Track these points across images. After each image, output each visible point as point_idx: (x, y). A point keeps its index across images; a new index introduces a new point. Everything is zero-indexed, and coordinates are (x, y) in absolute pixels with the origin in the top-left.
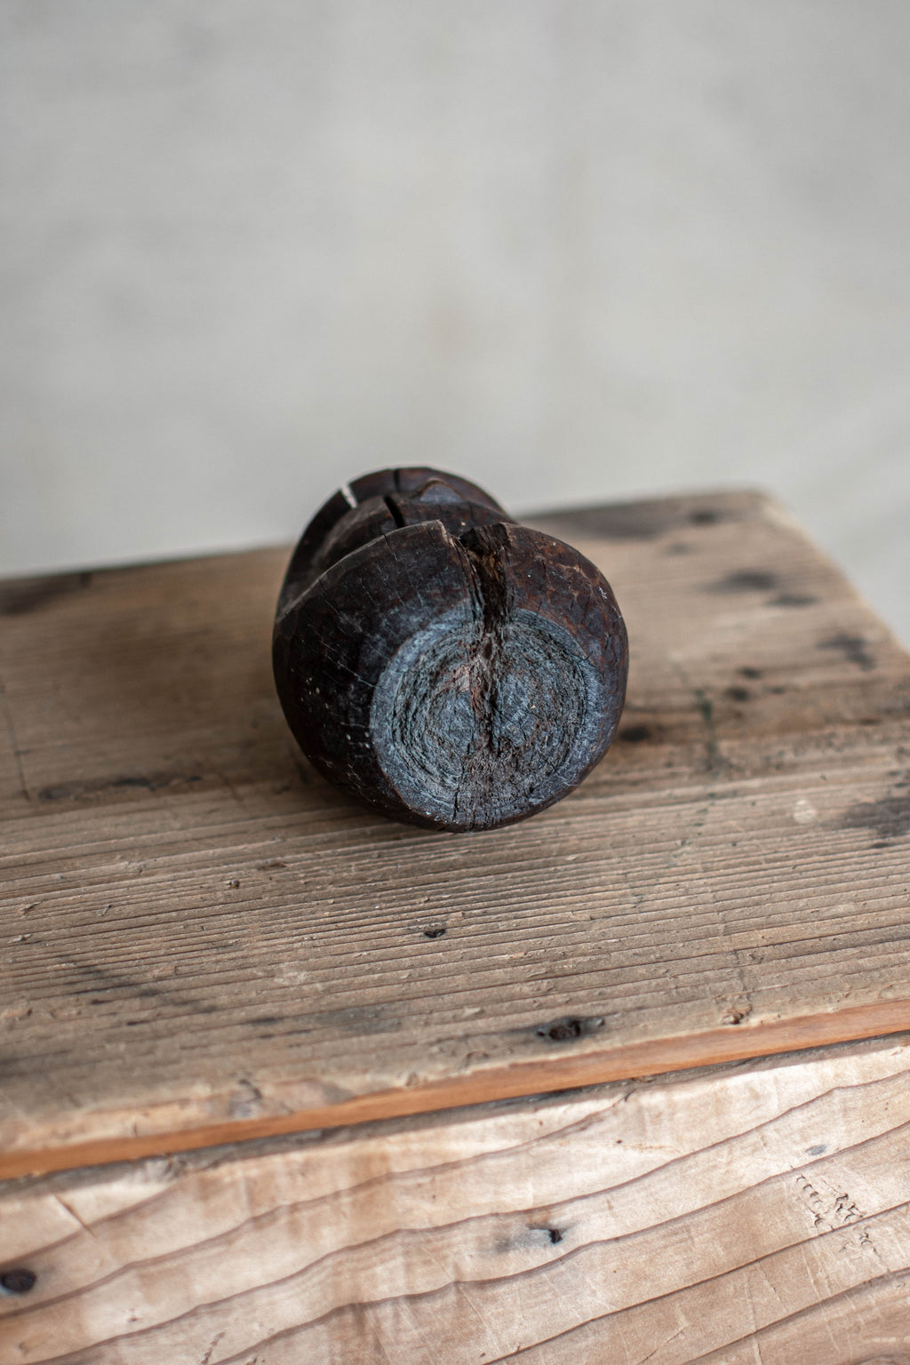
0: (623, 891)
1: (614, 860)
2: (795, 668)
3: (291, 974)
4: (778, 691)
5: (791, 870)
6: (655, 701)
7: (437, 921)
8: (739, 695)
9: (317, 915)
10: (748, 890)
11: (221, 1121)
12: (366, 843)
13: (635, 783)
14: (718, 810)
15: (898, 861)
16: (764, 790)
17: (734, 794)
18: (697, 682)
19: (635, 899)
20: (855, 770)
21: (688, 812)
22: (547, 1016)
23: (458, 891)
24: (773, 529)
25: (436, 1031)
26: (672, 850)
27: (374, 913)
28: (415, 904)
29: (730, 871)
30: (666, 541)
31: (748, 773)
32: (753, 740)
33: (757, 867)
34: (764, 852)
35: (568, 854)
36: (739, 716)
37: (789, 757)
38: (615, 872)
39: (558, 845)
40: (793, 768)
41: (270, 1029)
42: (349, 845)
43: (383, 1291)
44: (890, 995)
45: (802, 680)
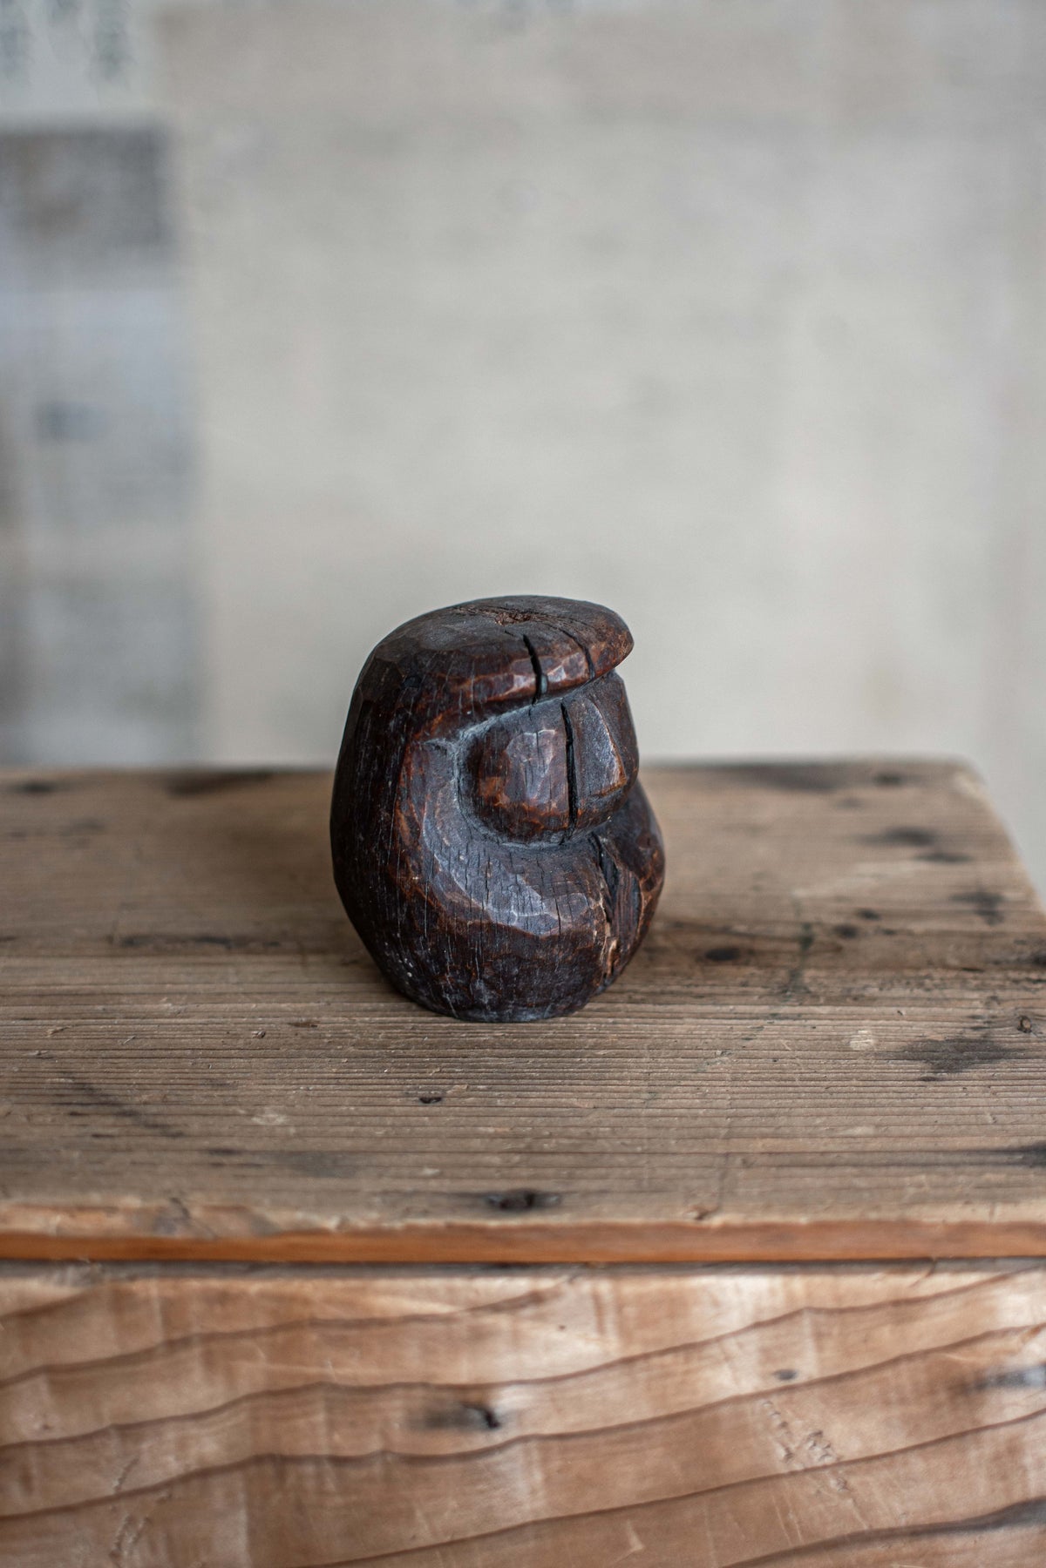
0: (639, 1088)
1: (644, 1060)
2: (918, 915)
3: (271, 1116)
4: (890, 933)
5: (823, 1090)
6: (758, 929)
7: (438, 1089)
8: (847, 932)
9: (325, 1070)
10: (768, 1103)
11: (144, 1234)
12: (405, 1016)
13: (701, 996)
14: (773, 1029)
15: (940, 1095)
16: (830, 1017)
17: (799, 1017)
18: (809, 917)
19: (646, 1096)
20: (936, 1010)
21: (741, 1027)
22: (503, 1186)
23: (473, 1067)
24: (957, 796)
25: (387, 1183)
26: (706, 1058)
27: (381, 1075)
28: (425, 1072)
29: (759, 1083)
30: (840, 795)
31: (822, 1000)
32: (842, 973)
33: (788, 1083)
34: (803, 1071)
35: (600, 1049)
36: (838, 950)
37: (874, 991)
38: (640, 1070)
39: (595, 1040)
40: (872, 1001)
41: (224, 1159)
42: (388, 1016)
43: (304, 1447)
44: (873, 1216)
45: (918, 927)
